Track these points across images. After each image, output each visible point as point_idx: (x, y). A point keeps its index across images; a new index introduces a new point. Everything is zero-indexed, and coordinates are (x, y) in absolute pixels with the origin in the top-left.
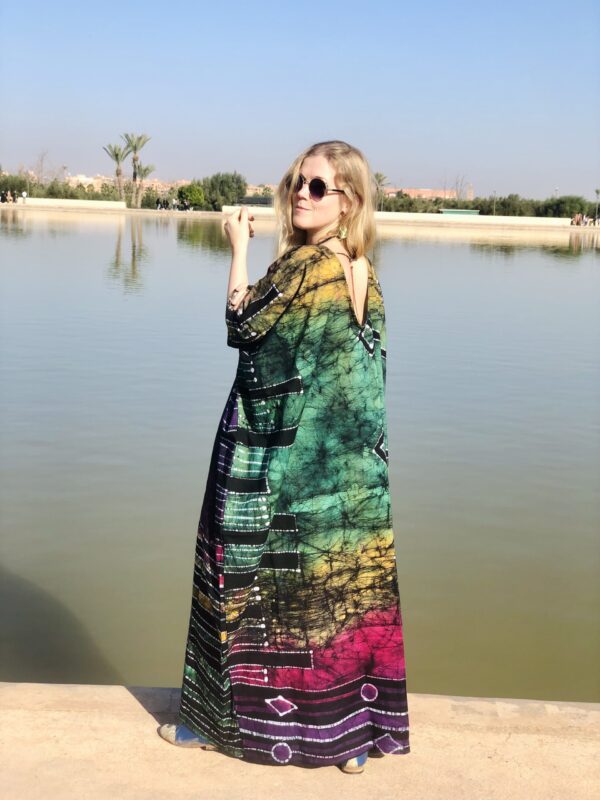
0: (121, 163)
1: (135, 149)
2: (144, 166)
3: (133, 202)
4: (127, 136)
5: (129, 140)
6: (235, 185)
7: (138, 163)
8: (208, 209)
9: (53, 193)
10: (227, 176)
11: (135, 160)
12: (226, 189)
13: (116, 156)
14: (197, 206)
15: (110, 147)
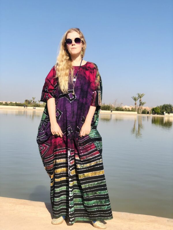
0: (136, 101)
1: (140, 97)
2: (143, 102)
3: (139, 112)
4: (138, 94)
5: (139, 95)
6: (169, 108)
7: (141, 101)
8: (161, 114)
9: (117, 109)
10: (167, 105)
11: (140, 100)
12: (167, 109)
13: (135, 99)
14: (158, 113)
15: (133, 97)
